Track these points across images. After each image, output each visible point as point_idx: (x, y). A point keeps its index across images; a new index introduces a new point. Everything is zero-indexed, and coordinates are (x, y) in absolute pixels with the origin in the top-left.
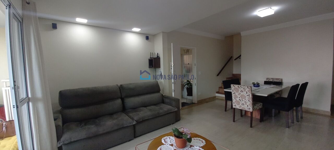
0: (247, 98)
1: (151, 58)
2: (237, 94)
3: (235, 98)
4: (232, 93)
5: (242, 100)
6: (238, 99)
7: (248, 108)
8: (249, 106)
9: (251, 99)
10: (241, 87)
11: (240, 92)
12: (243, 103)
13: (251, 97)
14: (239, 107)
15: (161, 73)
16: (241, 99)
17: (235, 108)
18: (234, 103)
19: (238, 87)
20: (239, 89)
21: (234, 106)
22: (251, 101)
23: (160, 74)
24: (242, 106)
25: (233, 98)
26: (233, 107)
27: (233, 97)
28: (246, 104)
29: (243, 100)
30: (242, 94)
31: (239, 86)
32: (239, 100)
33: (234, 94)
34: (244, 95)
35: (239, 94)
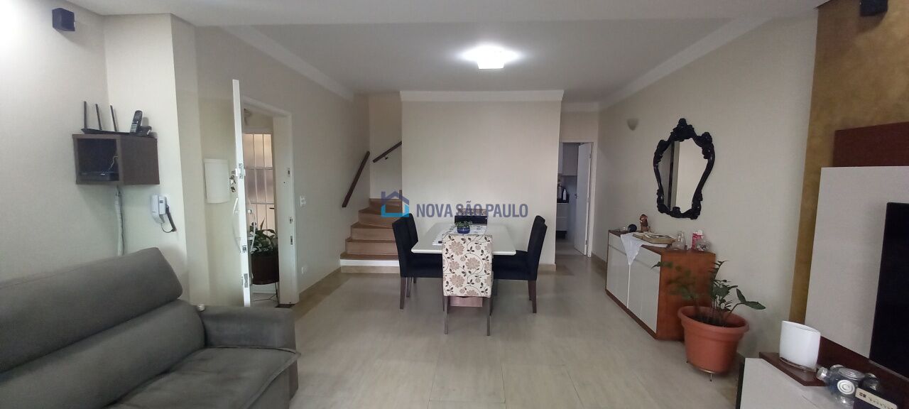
0: (481, 267)
1: (86, 130)
2: (457, 258)
3: (450, 270)
4: (444, 258)
5: (470, 272)
6: (458, 272)
7: (483, 289)
8: (485, 285)
9: (490, 267)
10: (469, 239)
11: (465, 252)
12: (471, 281)
13: (490, 261)
14: (461, 291)
15: (167, 210)
16: (467, 271)
17: (449, 297)
18: (447, 282)
19: (463, 239)
20: (465, 245)
21: (448, 290)
22: (490, 272)
23: (163, 211)
24: (469, 288)
25: (446, 271)
26: (445, 295)
27: (444, 269)
28: (478, 281)
29: (472, 271)
30: (470, 256)
31: (466, 237)
32: (463, 272)
33: (449, 260)
34: (477, 258)
35: (462, 259)
